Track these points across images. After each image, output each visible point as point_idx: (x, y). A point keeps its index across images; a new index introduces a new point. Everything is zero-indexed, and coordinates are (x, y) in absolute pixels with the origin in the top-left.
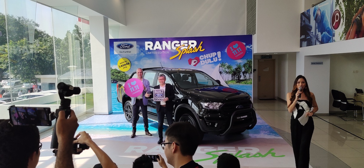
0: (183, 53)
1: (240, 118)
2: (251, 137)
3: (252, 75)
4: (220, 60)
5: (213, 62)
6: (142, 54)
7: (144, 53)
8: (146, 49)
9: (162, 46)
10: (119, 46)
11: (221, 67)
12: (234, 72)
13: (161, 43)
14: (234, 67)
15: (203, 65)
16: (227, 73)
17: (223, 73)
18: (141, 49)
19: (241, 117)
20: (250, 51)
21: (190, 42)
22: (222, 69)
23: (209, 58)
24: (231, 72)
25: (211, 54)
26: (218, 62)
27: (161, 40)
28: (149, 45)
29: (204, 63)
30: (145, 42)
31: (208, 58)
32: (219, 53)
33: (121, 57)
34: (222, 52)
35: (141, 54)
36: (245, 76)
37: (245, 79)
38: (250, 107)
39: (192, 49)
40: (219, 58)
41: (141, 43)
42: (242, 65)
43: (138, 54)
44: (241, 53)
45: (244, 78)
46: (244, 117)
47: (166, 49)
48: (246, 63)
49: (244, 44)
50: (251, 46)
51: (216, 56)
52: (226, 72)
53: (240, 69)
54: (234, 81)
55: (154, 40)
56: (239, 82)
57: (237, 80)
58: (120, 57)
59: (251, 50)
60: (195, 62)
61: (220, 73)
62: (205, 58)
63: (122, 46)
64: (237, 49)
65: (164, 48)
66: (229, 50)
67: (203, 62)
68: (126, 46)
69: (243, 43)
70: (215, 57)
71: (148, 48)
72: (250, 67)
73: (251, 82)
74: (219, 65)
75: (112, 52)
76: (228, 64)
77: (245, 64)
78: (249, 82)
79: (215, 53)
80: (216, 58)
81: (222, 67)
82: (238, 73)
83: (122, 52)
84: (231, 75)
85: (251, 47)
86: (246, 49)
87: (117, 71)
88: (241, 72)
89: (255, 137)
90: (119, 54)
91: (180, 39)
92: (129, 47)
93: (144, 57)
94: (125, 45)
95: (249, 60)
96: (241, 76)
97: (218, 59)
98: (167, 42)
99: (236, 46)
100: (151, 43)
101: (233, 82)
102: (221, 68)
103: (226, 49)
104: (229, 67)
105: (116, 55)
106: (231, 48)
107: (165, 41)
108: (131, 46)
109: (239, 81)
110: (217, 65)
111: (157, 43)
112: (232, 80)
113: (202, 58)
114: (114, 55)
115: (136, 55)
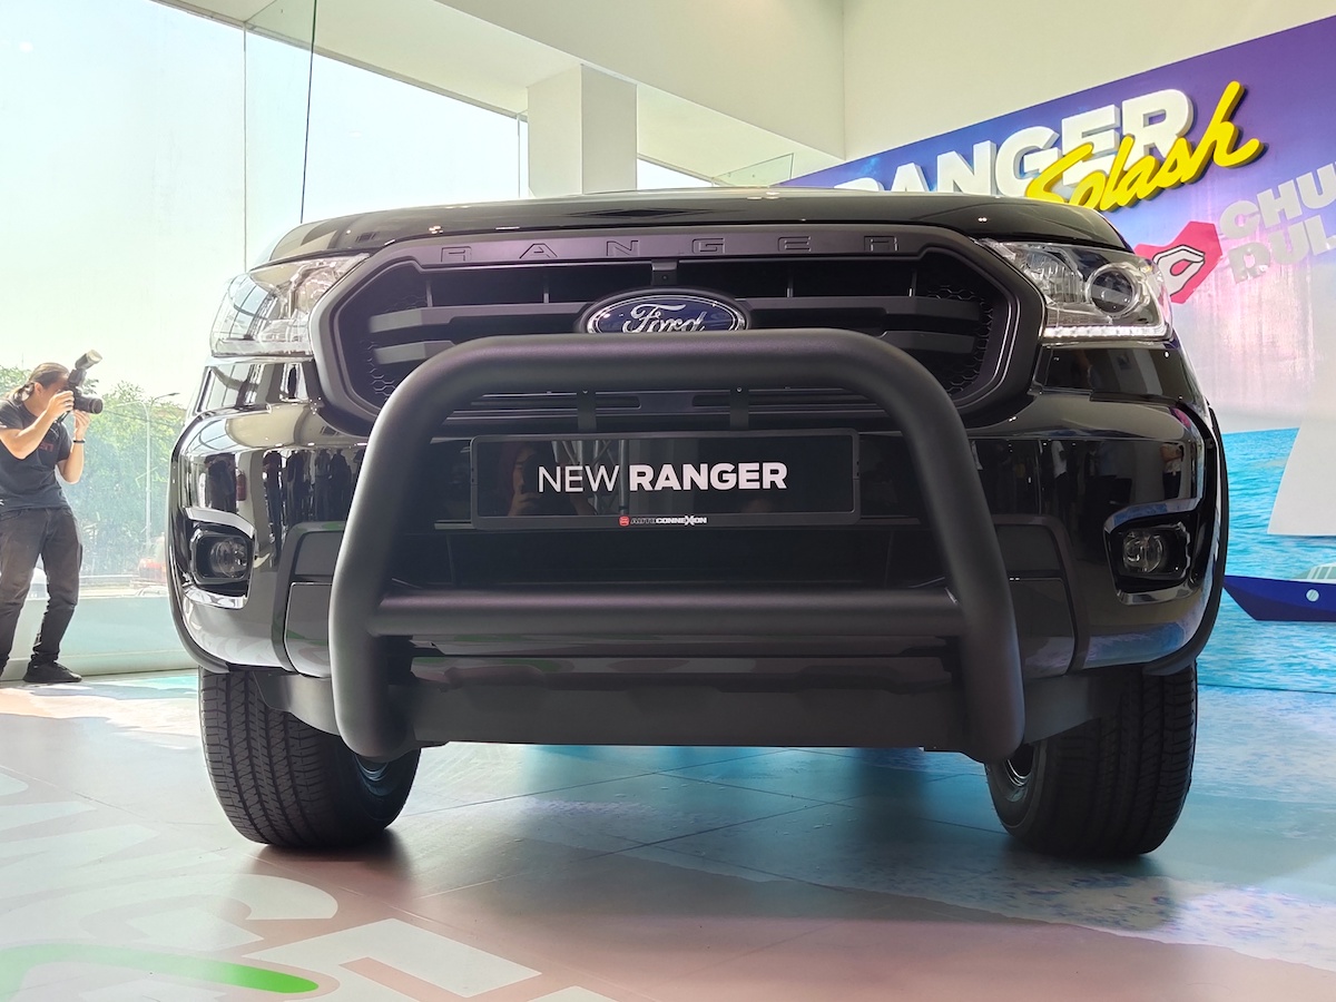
19: (644, 478)
23: (1309, 212)
31: (1293, 212)
46: (702, 476)
55: (885, 168)
60: (1176, 270)
62: (1271, 220)
107: (953, 154)
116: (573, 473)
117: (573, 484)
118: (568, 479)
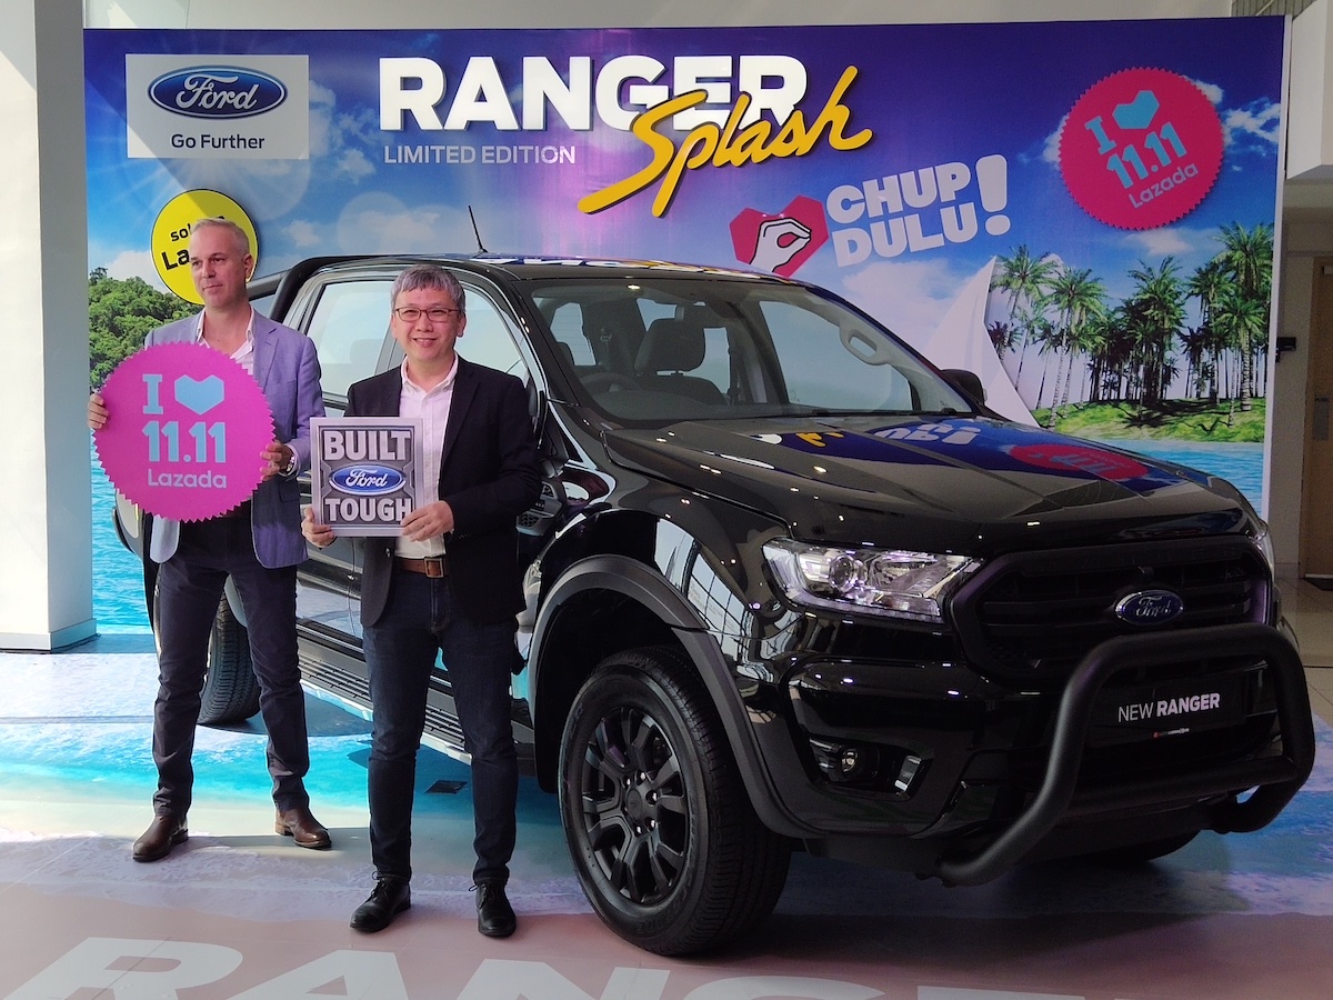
0: (693, 164)
1: (1146, 711)
2: (1245, 904)
3: (1266, 365)
4: (999, 226)
5: (936, 241)
6: (356, 164)
7: (374, 153)
8: (390, 120)
9: (515, 94)
10: (166, 93)
11: (1007, 285)
12: (1112, 332)
13: (511, 78)
14: (1114, 294)
15: (854, 269)
16: (1053, 338)
17: (1024, 336)
18: (347, 121)
19: (1163, 708)
20: (1260, 159)
21: (754, 67)
22: (1018, 307)
23: (908, 210)
24: (1091, 331)
25: (926, 173)
26: (982, 245)
27: (509, 50)
28: (411, 83)
29: (864, 251)
30: (382, 60)
31: (895, 207)
32: (993, 170)
33: (182, 181)
34: (1023, 158)
35: (345, 166)
36: (1208, 373)
37: (1206, 394)
38: (1250, 615)
39: (766, 127)
40: (988, 206)
41: (344, 70)
42: (1185, 274)
43: (322, 163)
44: (1184, 175)
45: (1200, 385)
46: (1186, 705)
47: (555, 124)
48: (1222, 257)
49: (1213, 93)
50: (1267, 114)
51: (971, 193)
52: (1047, 330)
53: (1162, 306)
54: (1109, 410)
55: (451, 51)
56: (1154, 423)
57: (1132, 403)
58: (174, 181)
59: (1271, 148)
60: (785, 241)
61: (998, 336)
62: (875, 211)
63: (188, 95)
64: (1152, 142)
65: (534, 119)
66: (1078, 145)
67: (853, 245)
68: (226, 96)
69: (1201, 86)
70: (956, 204)
71: (407, 115)
72: (1254, 293)
73: (1253, 425)
74: (990, 269)
75: (106, 139)
76: (1067, 260)
77: (1214, 267)
78: (1237, 419)
79: (961, 170)
80: (968, 210)
81: (1016, 284)
82: (1147, 342)
83: (190, 143)
84: (1083, 361)
85: (1271, 125)
86: (1228, 140)
87: (144, 301)
88: (1175, 339)
89: (1288, 902)
90: (164, 161)
91: (667, 43)
92: (245, 105)
93: (370, 184)
94: (219, 87)
95: (1244, 232)
96: (1170, 371)
97: (982, 216)
98: (562, 69)
99: (1138, 111)
100: (430, 73)
101: (1103, 419)
102: (1003, 298)
103: (1055, 139)
104: (1071, 293)
105: (143, 166)
106: (1095, 125)
107: (543, 61)
108: (269, 96)
109: (1155, 410)
110: (974, 271)
111: (481, 71)
112: (1095, 400)
113: (846, 204)
114: (125, 165)
115: (307, 172)
116: (1134, 709)
117: (1134, 715)
118: (1132, 712)
